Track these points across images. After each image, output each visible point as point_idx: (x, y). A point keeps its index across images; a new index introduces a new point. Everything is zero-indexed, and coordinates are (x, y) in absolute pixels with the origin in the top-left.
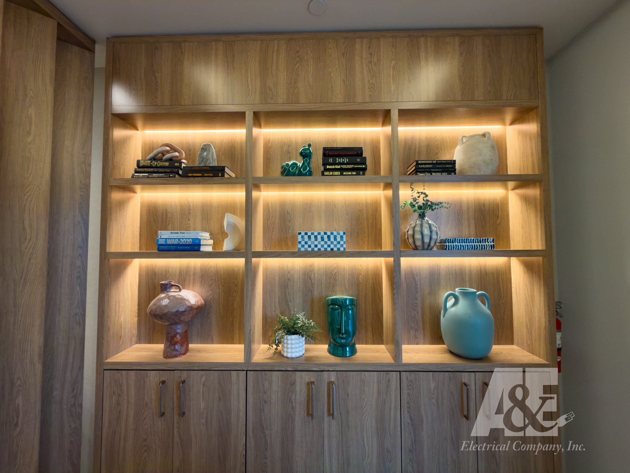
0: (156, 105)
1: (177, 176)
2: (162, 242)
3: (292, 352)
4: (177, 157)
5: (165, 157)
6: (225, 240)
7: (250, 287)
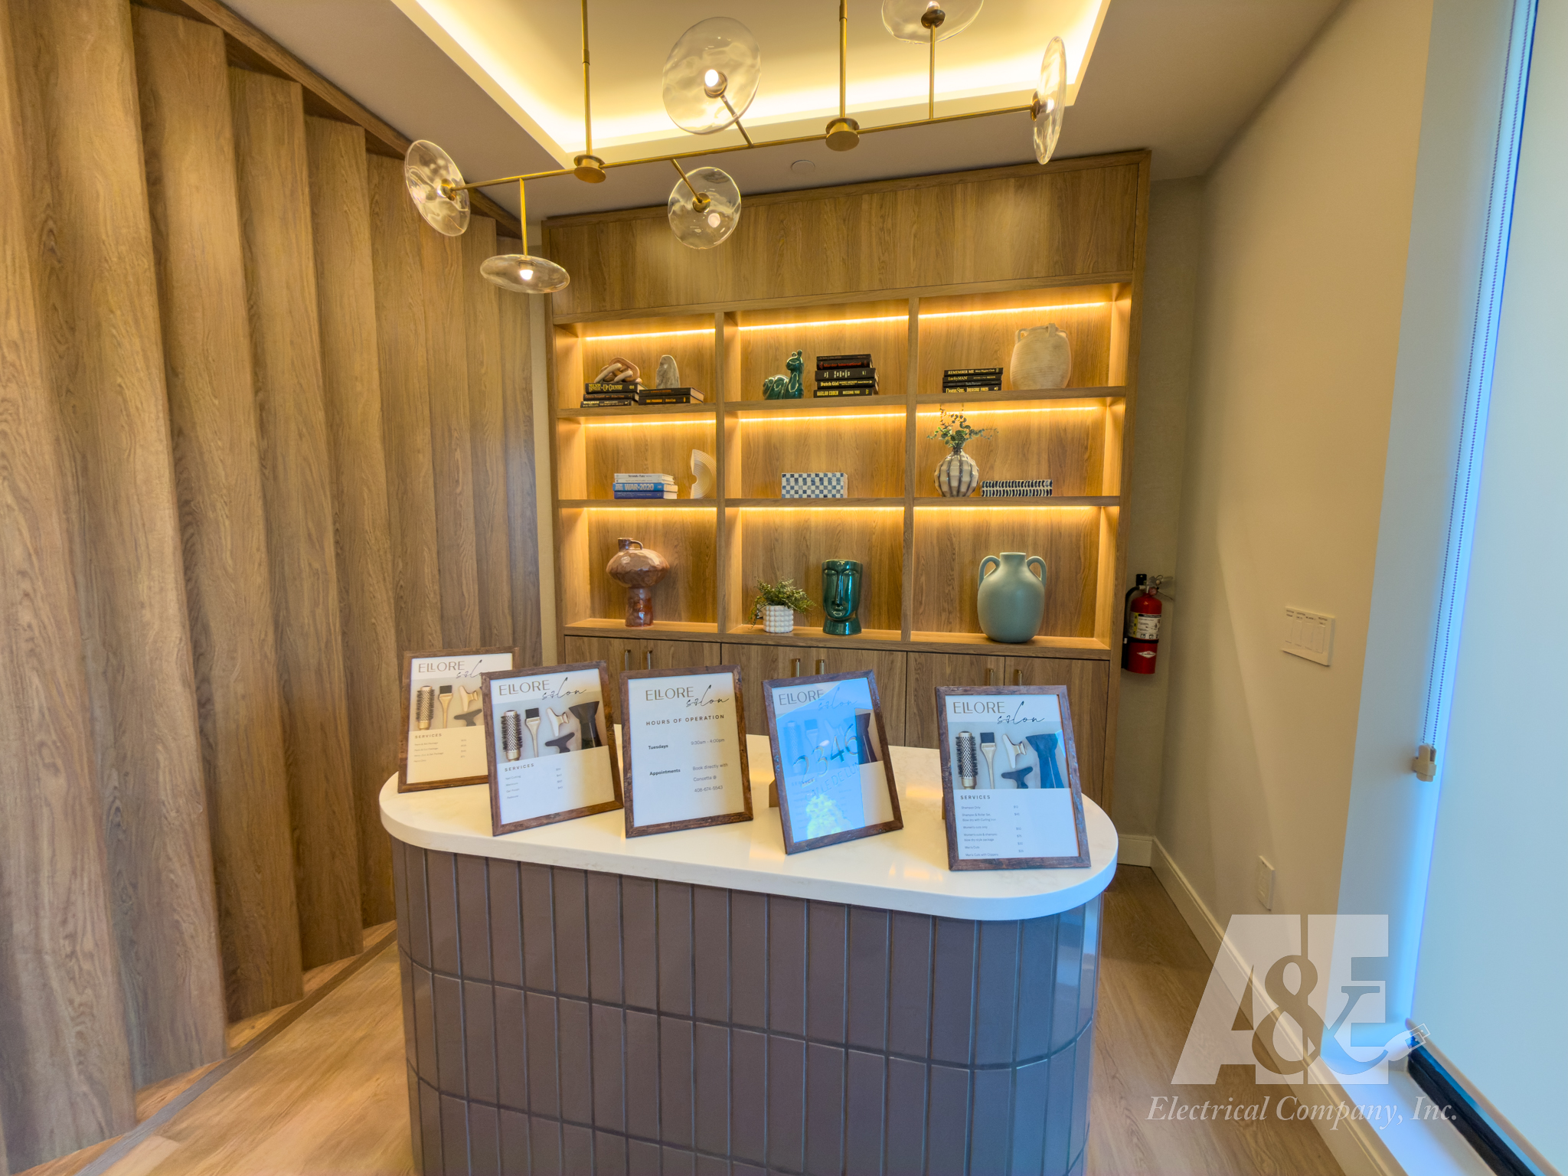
0: (606, 311)
1: (632, 402)
2: (619, 487)
3: (775, 626)
4: (630, 376)
5: (616, 379)
6: (693, 485)
7: (723, 544)
